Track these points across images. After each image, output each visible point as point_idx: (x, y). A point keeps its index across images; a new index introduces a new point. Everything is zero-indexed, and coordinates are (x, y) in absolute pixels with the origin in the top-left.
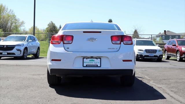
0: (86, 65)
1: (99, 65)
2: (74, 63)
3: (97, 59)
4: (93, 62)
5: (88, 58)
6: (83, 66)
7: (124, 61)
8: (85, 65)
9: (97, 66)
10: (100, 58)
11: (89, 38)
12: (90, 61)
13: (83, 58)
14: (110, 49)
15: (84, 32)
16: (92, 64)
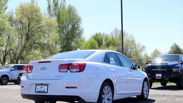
0: (38, 91)
1: (46, 92)
2: (29, 89)
3: (45, 86)
4: (42, 88)
5: (39, 85)
6: (36, 92)
7: (67, 88)
8: (36, 91)
9: (45, 92)
10: (48, 85)
11: (42, 67)
12: (40, 87)
13: (36, 85)
14: (57, 76)
15: (39, 62)
16: (41, 90)
